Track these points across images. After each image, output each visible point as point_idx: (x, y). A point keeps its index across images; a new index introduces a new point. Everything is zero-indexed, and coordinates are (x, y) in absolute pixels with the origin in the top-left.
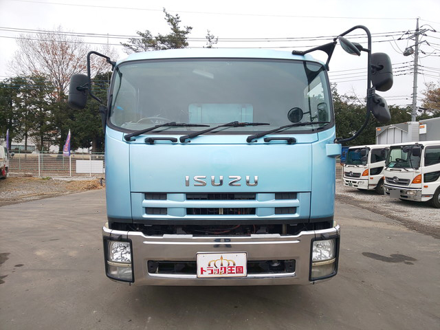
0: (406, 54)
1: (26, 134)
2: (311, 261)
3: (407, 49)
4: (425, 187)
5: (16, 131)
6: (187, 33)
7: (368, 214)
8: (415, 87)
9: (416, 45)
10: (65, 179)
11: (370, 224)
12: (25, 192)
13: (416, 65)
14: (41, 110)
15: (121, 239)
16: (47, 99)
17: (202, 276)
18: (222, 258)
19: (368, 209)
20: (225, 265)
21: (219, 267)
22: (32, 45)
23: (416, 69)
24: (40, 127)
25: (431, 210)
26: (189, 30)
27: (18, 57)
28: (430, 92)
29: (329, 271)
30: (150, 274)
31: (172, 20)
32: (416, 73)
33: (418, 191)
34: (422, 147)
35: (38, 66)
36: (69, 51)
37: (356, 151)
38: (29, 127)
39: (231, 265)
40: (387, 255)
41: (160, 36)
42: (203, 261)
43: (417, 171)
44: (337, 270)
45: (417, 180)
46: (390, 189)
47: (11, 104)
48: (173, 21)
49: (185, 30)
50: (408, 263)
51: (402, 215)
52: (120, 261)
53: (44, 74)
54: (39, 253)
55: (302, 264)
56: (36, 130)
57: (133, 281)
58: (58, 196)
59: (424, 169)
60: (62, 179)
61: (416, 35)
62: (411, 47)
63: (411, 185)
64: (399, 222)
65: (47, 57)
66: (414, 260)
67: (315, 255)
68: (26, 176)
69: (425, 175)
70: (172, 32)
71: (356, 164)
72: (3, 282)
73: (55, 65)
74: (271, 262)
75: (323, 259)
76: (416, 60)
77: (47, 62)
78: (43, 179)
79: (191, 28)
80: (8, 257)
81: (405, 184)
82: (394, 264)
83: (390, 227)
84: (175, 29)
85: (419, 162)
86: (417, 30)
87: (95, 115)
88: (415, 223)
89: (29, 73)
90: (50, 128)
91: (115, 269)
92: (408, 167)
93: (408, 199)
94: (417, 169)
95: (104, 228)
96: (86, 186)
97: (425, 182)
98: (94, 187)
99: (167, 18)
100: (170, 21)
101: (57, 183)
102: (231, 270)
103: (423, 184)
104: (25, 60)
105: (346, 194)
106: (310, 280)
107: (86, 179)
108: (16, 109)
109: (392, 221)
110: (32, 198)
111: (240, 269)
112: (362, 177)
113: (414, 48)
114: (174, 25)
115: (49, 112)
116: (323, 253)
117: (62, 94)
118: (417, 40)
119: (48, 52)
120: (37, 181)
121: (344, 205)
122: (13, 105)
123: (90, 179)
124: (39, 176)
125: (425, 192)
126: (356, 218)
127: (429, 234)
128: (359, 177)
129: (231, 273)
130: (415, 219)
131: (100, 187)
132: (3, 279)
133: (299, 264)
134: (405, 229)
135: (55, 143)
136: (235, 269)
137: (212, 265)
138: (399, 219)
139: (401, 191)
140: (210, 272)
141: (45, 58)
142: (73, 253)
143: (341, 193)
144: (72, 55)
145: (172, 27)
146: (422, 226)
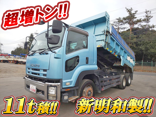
6: (135, 13)
26: (136, 12)
41: (124, 18)
48: (129, 11)
49: (134, 12)
70: (129, 15)
79: (137, 11)
84: (130, 14)
100: (128, 11)
114: (130, 12)
145: (129, 13)
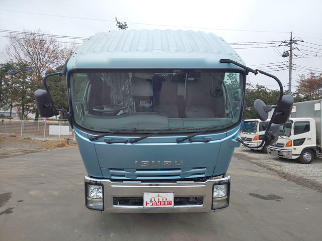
0: (284, 56)
1: (11, 105)
2: (213, 198)
3: (284, 53)
4: (295, 149)
5: (4, 102)
7: (256, 167)
8: (290, 79)
9: (291, 50)
10: (41, 139)
11: (256, 174)
12: (13, 149)
13: (291, 64)
14: (23, 88)
15: (96, 184)
16: (28, 80)
17: (146, 207)
18: (159, 196)
19: (256, 163)
20: (161, 200)
21: (157, 201)
22: (18, 41)
23: (290, 66)
24: (22, 100)
25: (298, 164)
27: (8, 50)
28: (302, 81)
29: (224, 204)
30: (114, 206)
31: (122, 26)
32: (291, 69)
33: (290, 152)
34: (292, 122)
35: (22, 56)
36: (46, 46)
37: (249, 123)
38: (14, 100)
39: (164, 200)
40: (265, 195)
42: (147, 197)
43: (289, 138)
44: (229, 203)
45: (288, 145)
46: (272, 150)
47: (1, 83)
50: (277, 201)
51: (278, 168)
52: (95, 197)
53: (27, 62)
54: (32, 193)
55: (207, 200)
56: (19, 102)
57: (103, 210)
58: (37, 152)
59: (294, 137)
60: (39, 139)
61: (291, 43)
62: (287, 51)
63: (285, 148)
64: (276, 173)
65: (29, 50)
66: (282, 198)
67: (215, 194)
68: (12, 136)
69: (294, 141)
71: (249, 132)
72: (12, 212)
73: (35, 55)
74: (188, 198)
75: (220, 196)
76: (291, 61)
77: (29, 53)
78: (25, 139)
80: (11, 195)
81: (281, 147)
82: (268, 201)
83: (270, 176)
85: (291, 132)
86: (291, 40)
87: (63, 92)
88: (286, 174)
89: (15, 61)
90: (30, 101)
91: (92, 203)
92: (283, 135)
93: (283, 157)
94: (289, 137)
95: (86, 177)
96: (56, 144)
97: (294, 145)
98: (63, 145)
99: (118, 25)
100: (120, 27)
101: (35, 142)
102: (164, 203)
103: (293, 147)
104: (12, 50)
105: (242, 153)
106: (212, 209)
107: (57, 140)
108: (5, 86)
109: (271, 172)
110: (18, 153)
111: (170, 203)
112: (253, 141)
113: (289, 52)
115: (29, 89)
116: (220, 193)
117: (40, 77)
118: (291, 47)
119: (30, 46)
120: (20, 141)
121: (240, 160)
122: (3, 83)
123: (59, 140)
124: (22, 136)
125: (294, 152)
126: (247, 170)
127: (294, 181)
128: (251, 141)
129: (164, 205)
130: (287, 171)
131: (67, 145)
132: (12, 210)
133: (205, 200)
134: (279, 178)
135: (33, 112)
136: (166, 202)
137: (153, 200)
138: (276, 171)
139: (279, 152)
140: (151, 204)
141: (28, 50)
142: (56, 193)
143: (239, 152)
144: (48, 49)
146: (291, 176)
